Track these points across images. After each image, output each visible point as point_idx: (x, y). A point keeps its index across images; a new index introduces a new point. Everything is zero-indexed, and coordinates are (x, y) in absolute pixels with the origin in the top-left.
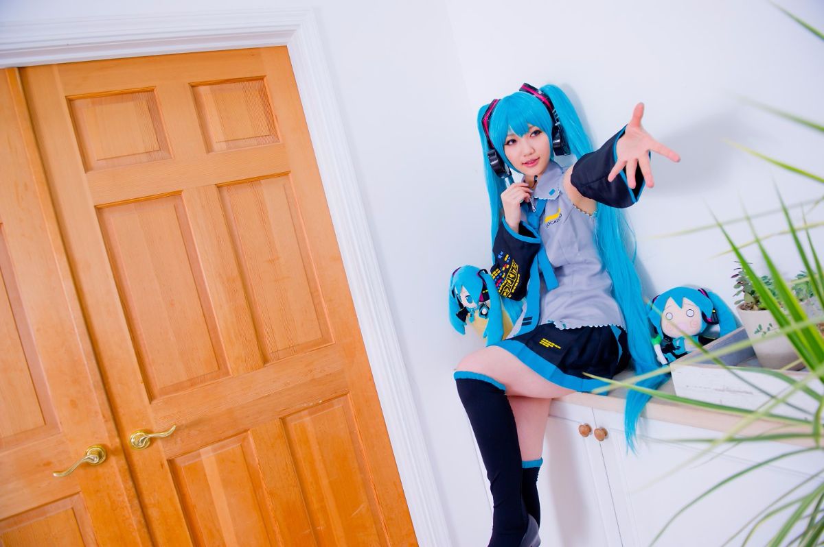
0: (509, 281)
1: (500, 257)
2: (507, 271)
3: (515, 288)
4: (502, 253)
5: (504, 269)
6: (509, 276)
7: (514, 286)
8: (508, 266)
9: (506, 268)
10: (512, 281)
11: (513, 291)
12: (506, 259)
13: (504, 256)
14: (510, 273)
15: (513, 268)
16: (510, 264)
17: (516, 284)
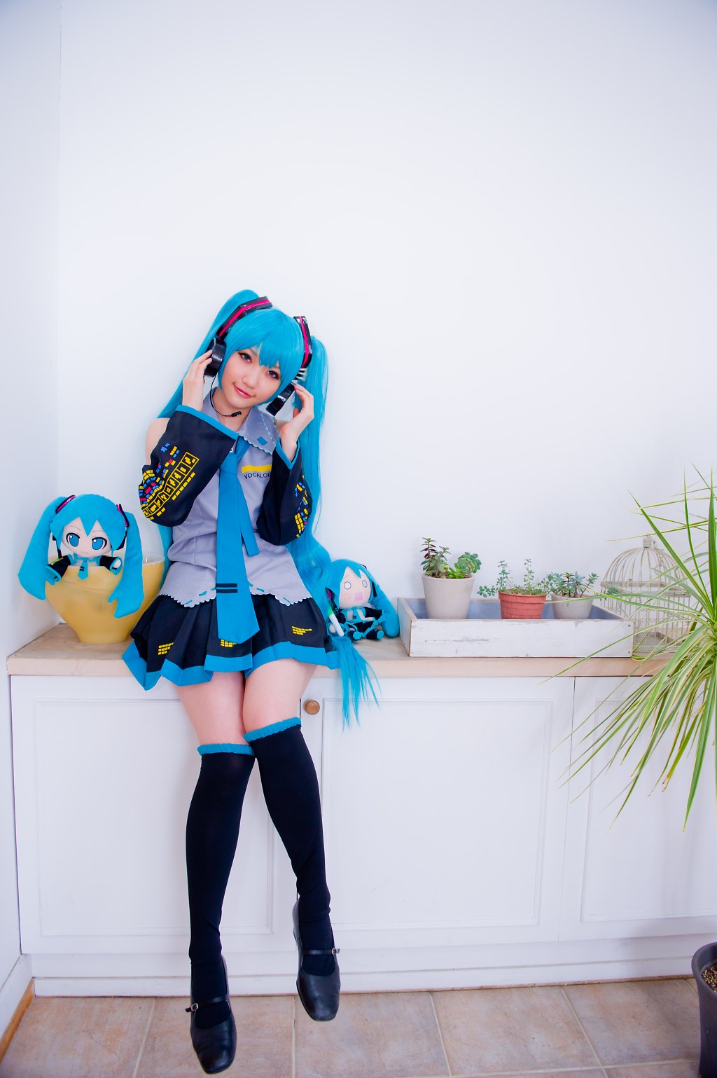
0: (172, 483)
1: (164, 449)
2: (171, 468)
3: (178, 493)
4: (167, 445)
5: (167, 465)
6: (173, 475)
7: (178, 489)
8: (173, 463)
9: (170, 464)
10: (177, 484)
11: (174, 498)
12: (172, 454)
13: (170, 449)
14: (176, 471)
15: (182, 465)
16: (178, 460)
17: (182, 489)
